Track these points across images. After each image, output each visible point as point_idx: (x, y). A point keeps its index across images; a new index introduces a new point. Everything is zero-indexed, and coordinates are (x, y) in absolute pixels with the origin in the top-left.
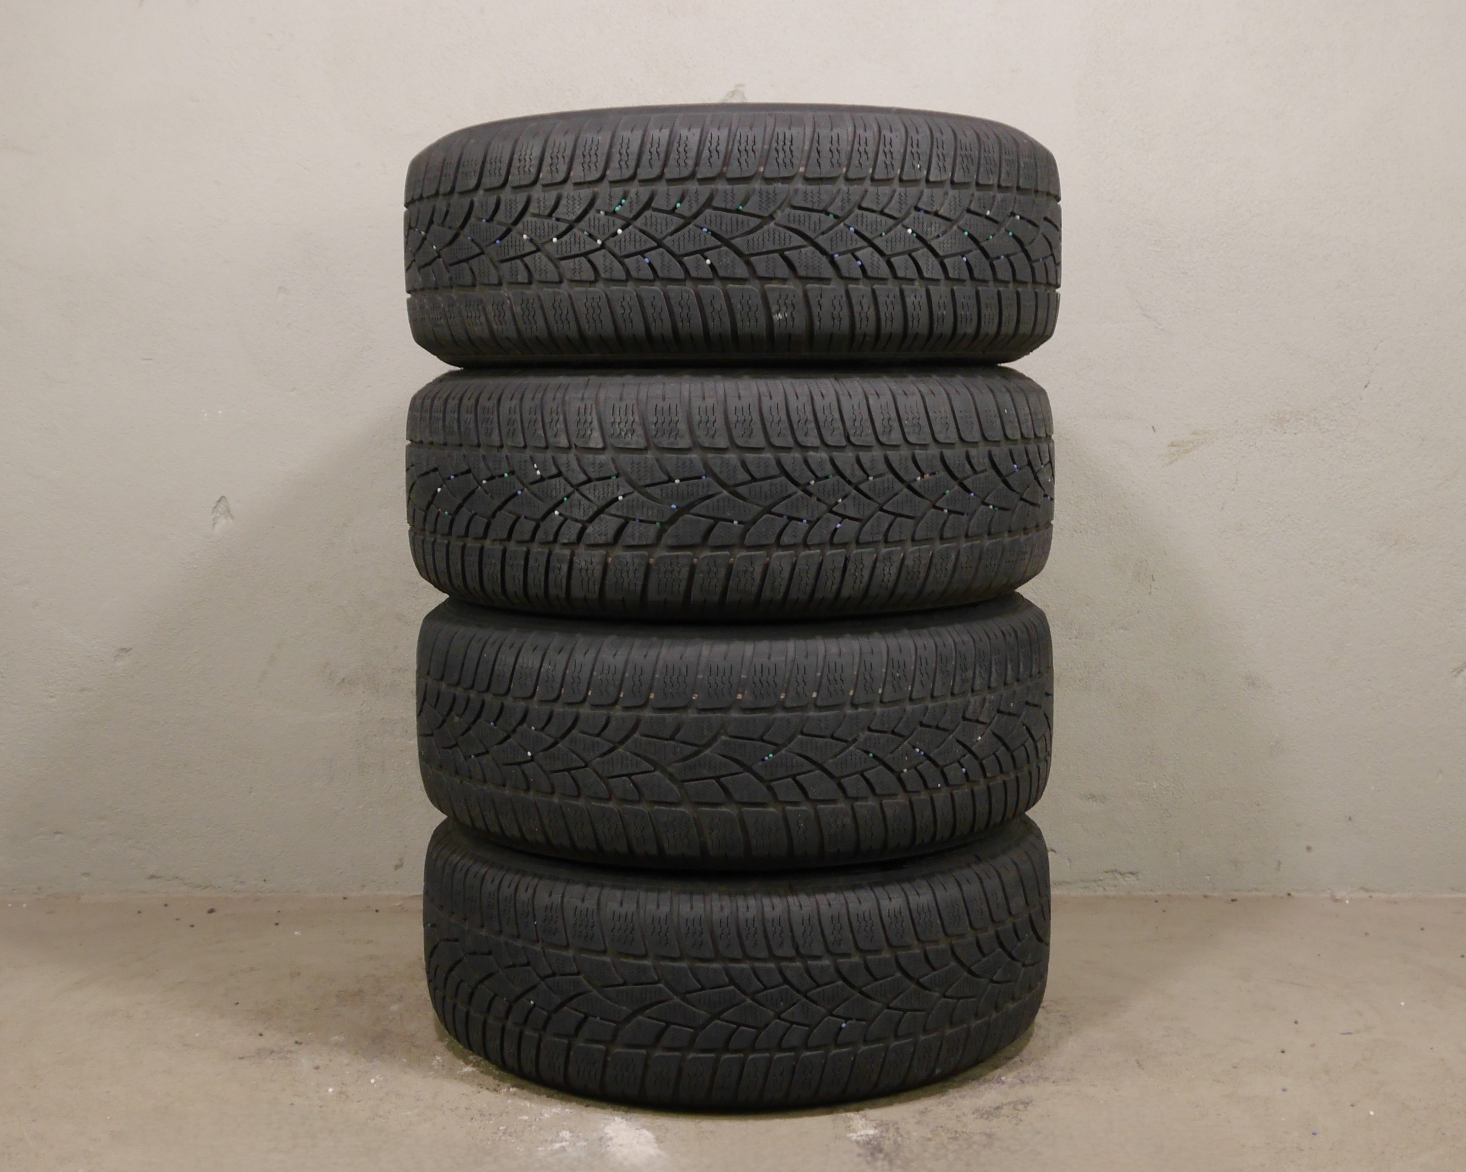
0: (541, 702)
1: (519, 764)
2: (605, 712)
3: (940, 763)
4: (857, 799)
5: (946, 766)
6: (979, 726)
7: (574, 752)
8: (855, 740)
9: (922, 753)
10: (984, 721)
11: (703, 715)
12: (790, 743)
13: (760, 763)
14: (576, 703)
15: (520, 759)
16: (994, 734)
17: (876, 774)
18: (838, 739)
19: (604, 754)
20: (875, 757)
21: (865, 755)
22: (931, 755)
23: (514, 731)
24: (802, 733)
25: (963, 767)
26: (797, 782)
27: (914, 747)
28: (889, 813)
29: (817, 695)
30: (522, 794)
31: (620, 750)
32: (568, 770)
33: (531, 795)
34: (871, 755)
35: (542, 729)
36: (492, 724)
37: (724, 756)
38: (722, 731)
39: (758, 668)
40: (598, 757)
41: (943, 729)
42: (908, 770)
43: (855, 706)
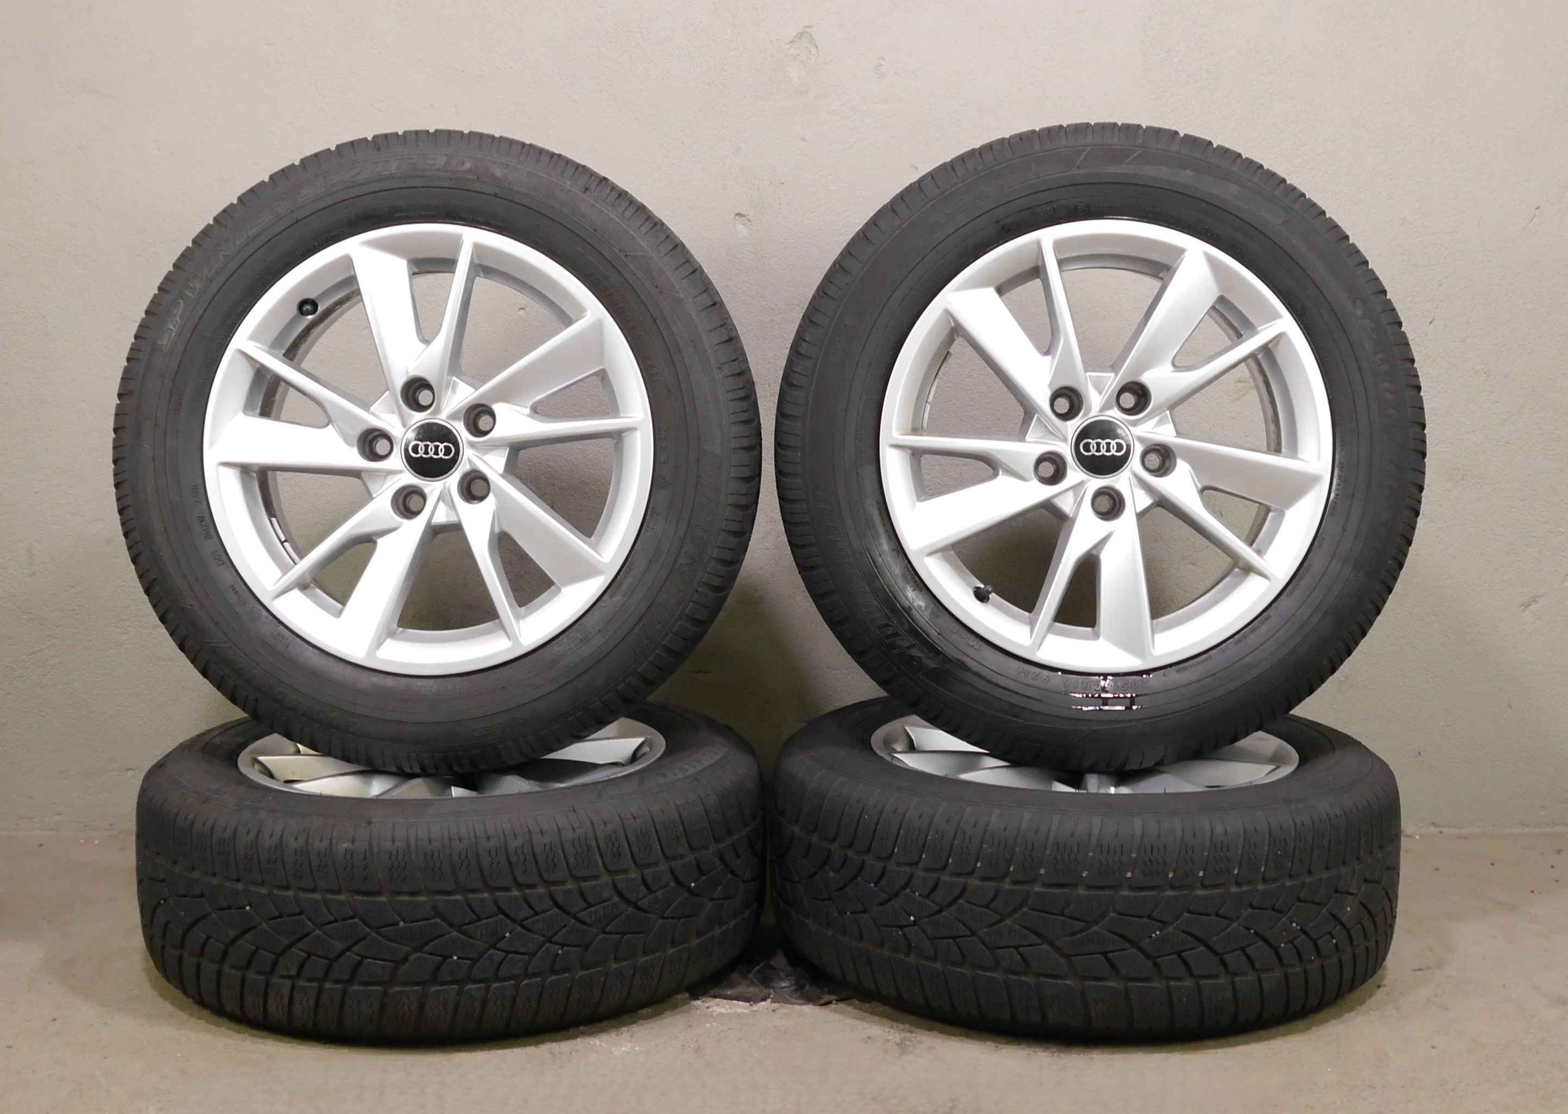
0: (927, 870)
1: (901, 927)
2: (995, 884)
3: (1314, 936)
4: (1236, 974)
5: (1319, 938)
6: (1350, 897)
7: (960, 921)
8: (1238, 917)
9: (1299, 928)
10: (1353, 892)
11: (1093, 892)
12: (1177, 920)
13: (1147, 940)
14: (964, 874)
15: (903, 922)
16: (1361, 903)
17: (1257, 949)
18: (1222, 917)
19: (992, 925)
20: (1256, 933)
21: (1247, 931)
22: (1307, 929)
23: (897, 894)
24: (1189, 912)
25: (1333, 938)
26: (1181, 957)
27: (1292, 922)
28: (1266, 986)
29: (1204, 874)
30: (902, 956)
31: (1008, 922)
32: (953, 938)
33: (912, 959)
34: (1252, 931)
35: (927, 897)
36: (872, 885)
37: (1112, 932)
38: (1111, 908)
39: (1149, 847)
40: (986, 927)
41: (1318, 904)
42: (1285, 944)
43: (1238, 884)
